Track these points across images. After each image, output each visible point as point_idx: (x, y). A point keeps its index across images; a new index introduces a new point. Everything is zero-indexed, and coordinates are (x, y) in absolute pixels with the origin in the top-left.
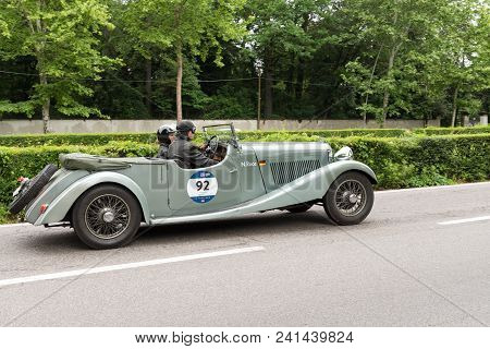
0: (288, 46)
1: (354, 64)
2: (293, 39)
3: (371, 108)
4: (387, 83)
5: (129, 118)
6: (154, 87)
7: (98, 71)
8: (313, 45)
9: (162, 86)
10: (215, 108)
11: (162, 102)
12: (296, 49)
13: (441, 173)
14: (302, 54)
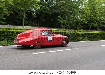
0: (46, 12)
1: (59, 17)
2: (47, 10)
3: (62, 26)
4: (66, 21)
5: (10, 25)
6: (15, 18)
7: (8, 14)
8: (51, 12)
9: (17, 18)
10: (29, 24)
11: (18, 22)
12: (48, 12)
13: (87, 39)
14: (49, 14)
